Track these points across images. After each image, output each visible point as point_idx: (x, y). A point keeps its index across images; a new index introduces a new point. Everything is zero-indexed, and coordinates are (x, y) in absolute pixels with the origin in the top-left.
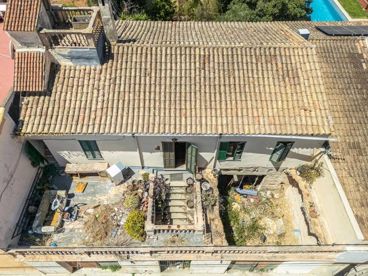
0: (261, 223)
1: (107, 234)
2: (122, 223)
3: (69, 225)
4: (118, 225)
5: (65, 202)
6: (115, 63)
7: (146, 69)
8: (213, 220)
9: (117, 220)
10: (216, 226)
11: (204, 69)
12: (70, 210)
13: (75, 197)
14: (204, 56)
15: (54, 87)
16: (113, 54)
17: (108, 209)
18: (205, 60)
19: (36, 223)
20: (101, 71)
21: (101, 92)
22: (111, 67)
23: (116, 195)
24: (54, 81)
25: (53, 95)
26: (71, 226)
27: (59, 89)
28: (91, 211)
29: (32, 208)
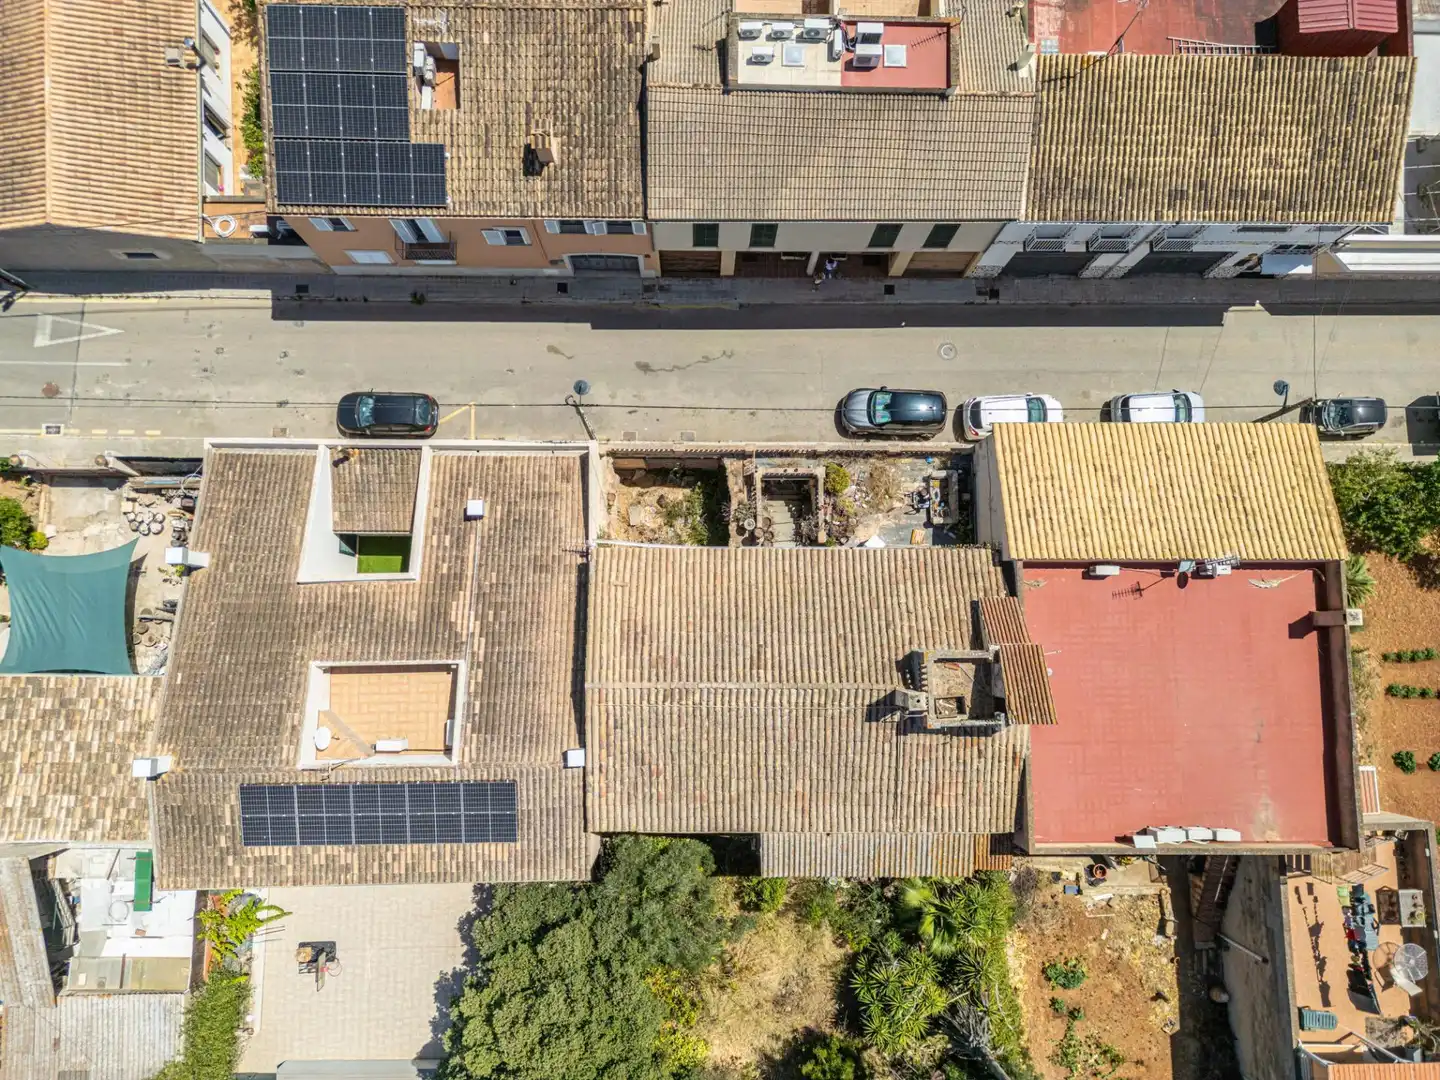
0: (660, 521)
1: (871, 475)
2: (854, 487)
3: (919, 485)
4: (858, 484)
5: (932, 512)
6: (893, 657)
7: (845, 645)
8: (740, 491)
9: (862, 491)
10: (736, 483)
11: (759, 646)
12: (922, 500)
13: (922, 523)
14: (758, 668)
15: (969, 615)
16: (898, 671)
17: (875, 507)
18: (757, 662)
19: (955, 478)
20: (910, 643)
21: (904, 608)
22: (897, 648)
23: (867, 526)
24: (973, 623)
25: (968, 604)
26: (916, 485)
27: (963, 612)
28: (897, 504)
29: (966, 497)
